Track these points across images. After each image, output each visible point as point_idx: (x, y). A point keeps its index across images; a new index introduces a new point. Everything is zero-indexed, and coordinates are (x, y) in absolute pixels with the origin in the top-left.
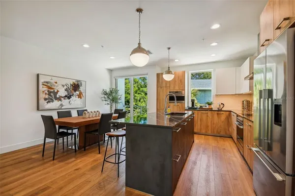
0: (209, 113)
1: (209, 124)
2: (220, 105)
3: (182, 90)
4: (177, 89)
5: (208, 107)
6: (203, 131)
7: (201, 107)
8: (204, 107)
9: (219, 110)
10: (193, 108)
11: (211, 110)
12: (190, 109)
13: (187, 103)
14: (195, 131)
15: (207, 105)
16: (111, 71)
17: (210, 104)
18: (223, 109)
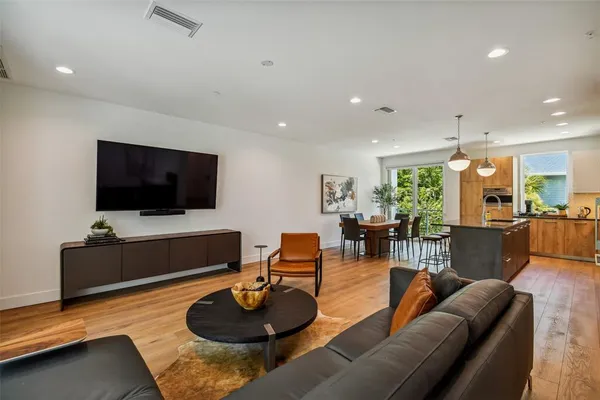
0: (560, 223)
1: (560, 241)
2: (582, 211)
3: (508, 186)
4: (498, 184)
5: (558, 212)
6: (548, 251)
7: (544, 212)
8: (550, 214)
9: (580, 218)
10: (528, 214)
11: (564, 217)
12: (522, 215)
13: (517, 206)
14: (532, 250)
15: (556, 210)
16: (381, 159)
17: (562, 208)
18: (588, 217)
